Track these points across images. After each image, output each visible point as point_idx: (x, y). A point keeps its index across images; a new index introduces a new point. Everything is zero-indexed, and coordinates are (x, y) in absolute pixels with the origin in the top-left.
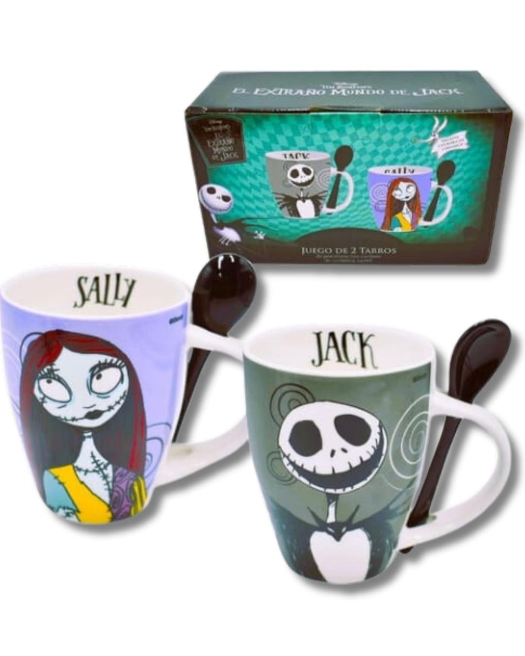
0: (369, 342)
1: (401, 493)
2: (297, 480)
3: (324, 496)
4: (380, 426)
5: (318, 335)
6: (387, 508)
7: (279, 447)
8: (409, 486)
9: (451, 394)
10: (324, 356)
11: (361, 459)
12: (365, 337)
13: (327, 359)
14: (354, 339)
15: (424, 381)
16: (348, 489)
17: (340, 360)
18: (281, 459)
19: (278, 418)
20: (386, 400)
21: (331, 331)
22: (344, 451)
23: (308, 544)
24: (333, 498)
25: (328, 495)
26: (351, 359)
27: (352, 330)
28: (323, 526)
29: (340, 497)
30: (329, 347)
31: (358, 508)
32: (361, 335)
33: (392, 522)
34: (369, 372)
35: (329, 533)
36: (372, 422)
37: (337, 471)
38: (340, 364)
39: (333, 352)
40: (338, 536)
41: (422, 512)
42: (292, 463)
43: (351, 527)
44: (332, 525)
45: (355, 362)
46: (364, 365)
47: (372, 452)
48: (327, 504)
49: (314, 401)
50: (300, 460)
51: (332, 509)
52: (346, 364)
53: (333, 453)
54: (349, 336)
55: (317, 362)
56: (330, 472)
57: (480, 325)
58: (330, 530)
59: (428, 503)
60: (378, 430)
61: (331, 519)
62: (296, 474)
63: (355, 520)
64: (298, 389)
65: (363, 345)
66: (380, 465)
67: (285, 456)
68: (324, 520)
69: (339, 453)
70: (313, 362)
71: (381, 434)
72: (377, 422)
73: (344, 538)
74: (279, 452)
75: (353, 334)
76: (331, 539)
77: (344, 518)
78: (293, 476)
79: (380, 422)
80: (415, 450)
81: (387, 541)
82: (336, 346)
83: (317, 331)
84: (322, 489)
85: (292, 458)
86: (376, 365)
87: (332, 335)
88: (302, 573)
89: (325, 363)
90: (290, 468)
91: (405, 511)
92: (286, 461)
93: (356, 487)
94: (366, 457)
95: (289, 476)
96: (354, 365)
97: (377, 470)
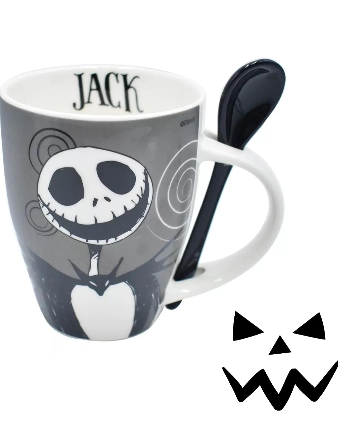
0: (133, 85)
1: (168, 244)
2: (57, 230)
3: (87, 247)
4: (145, 174)
5: (80, 77)
6: (153, 260)
7: (39, 196)
8: (176, 238)
9: (220, 139)
10: (86, 99)
11: (125, 207)
12: (129, 79)
13: (89, 102)
14: (118, 81)
15: (192, 125)
16: (112, 240)
17: (103, 103)
18: (40, 208)
19: (37, 165)
20: (152, 146)
21: (93, 73)
22: (108, 199)
23: (70, 299)
24: (96, 249)
25: (90, 246)
26: (115, 103)
27: (116, 72)
28: (85, 280)
29: (103, 248)
30: (91, 90)
31: (122, 259)
32: (125, 77)
33: (158, 275)
34: (134, 116)
35: (91, 287)
36: (137, 169)
37: (99, 221)
38: (103, 107)
39: (95, 94)
40: (101, 290)
41: (189, 265)
42: (53, 213)
43: (114, 279)
44: (94, 278)
45: (119, 106)
46: (128, 109)
47: (137, 200)
48: (89, 255)
49: (76, 147)
50: (60, 209)
51: (94, 262)
52: (110, 107)
53: (95, 202)
54: (112, 78)
55: (78, 105)
56: (92, 222)
57: (251, 65)
58: (92, 283)
59: (196, 255)
60: (143, 177)
61: (94, 272)
62: (56, 224)
63: (119, 273)
64: (57, 134)
65: (127, 87)
66: (145, 215)
67: (44, 204)
68: (87, 273)
69: (102, 202)
70: (74, 105)
71: (146, 182)
72: (142, 169)
73: (107, 292)
74: (38, 201)
75: (116, 75)
76: (93, 293)
77: (108, 272)
78: (53, 226)
79: (146, 169)
80: (183, 199)
81: (153, 295)
82: (98, 88)
83: (79, 73)
84: (84, 240)
85: (52, 208)
86: (141, 108)
87: (94, 77)
88: (62, 329)
89: (86, 106)
90: (50, 218)
91: (171, 264)
92: (45, 211)
93: (120, 238)
94: (131, 206)
95: (49, 227)
96: (118, 108)
97: (142, 219)
